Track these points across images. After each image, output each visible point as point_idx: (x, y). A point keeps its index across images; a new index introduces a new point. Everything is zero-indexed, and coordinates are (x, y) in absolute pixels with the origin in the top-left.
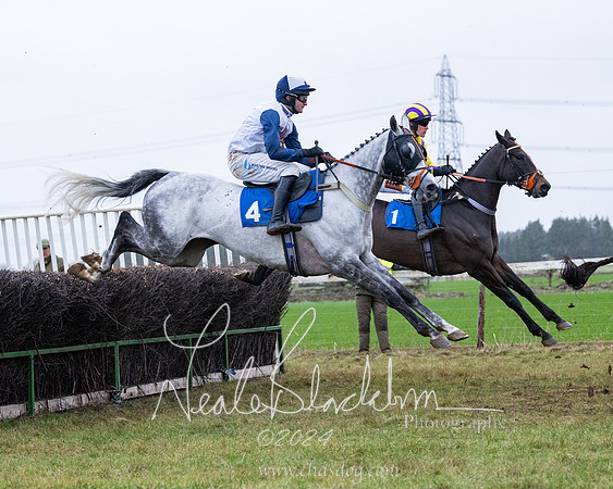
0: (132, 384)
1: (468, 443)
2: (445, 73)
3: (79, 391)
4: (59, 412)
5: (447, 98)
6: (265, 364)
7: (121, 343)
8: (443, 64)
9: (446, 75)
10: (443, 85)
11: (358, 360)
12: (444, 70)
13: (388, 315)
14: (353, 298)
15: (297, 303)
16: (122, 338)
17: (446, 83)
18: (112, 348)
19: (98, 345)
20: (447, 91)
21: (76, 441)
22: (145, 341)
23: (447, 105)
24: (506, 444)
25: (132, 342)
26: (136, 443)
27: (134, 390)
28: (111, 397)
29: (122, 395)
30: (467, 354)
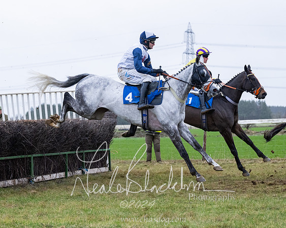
0: (39, 175)
1: (197, 206)
2: (189, 31)
3: (14, 178)
4: (5, 187)
5: (190, 43)
6: (102, 167)
7: (34, 155)
8: (188, 27)
9: (189, 32)
10: (188, 37)
11: (146, 165)
12: (188, 30)
13: (160, 144)
14: (144, 136)
15: (117, 138)
16: (35, 153)
17: (190, 36)
18: (30, 158)
19: (23, 156)
20: (190, 39)
21: (12, 201)
22: (46, 155)
23: (190, 46)
24: (215, 206)
25: (39, 155)
26: (40, 203)
27: (40, 178)
28: (29, 181)
29: (35, 180)
30: (198, 164)
